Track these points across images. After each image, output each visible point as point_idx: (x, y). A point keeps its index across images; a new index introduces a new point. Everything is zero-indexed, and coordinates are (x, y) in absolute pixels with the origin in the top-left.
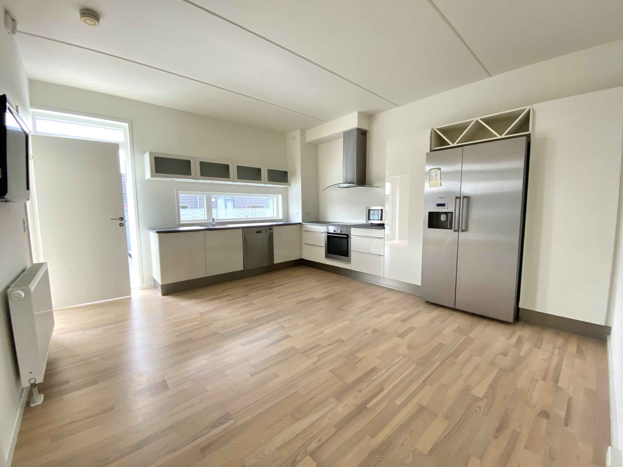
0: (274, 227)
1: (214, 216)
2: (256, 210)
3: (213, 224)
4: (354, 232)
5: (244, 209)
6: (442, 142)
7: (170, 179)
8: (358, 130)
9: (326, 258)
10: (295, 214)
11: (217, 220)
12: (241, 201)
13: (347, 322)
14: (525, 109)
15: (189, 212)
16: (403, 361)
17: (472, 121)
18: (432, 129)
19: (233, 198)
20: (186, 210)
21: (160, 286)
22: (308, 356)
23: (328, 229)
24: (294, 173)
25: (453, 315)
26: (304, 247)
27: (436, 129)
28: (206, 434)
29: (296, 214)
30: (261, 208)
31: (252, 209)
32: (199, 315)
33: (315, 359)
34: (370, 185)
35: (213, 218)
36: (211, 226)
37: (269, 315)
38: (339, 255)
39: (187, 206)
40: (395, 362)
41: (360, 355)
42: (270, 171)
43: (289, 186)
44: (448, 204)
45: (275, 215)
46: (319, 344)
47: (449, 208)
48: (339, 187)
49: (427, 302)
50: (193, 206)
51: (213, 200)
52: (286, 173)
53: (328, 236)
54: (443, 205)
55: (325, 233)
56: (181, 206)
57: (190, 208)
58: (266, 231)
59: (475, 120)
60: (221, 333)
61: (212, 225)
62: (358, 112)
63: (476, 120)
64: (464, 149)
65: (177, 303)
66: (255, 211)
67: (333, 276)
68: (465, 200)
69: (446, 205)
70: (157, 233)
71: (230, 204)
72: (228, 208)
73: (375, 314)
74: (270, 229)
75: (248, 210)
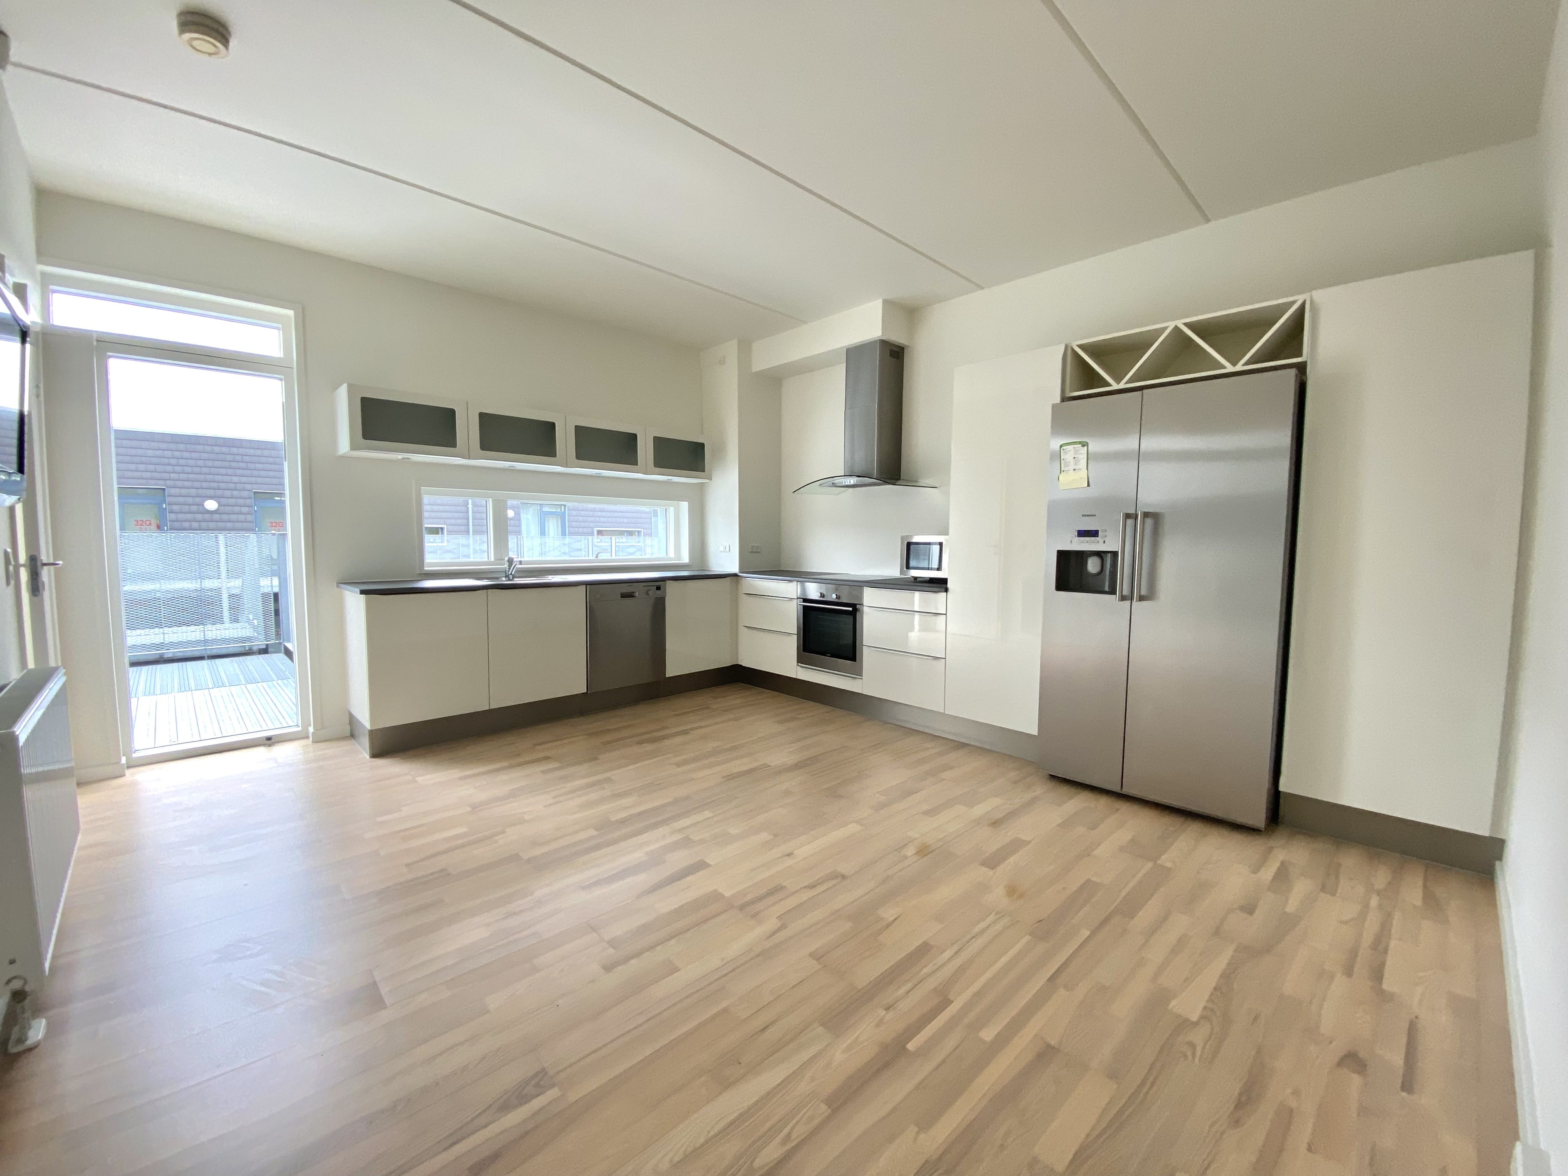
0: (668, 582)
1: (512, 555)
2: (621, 540)
3: (510, 573)
4: (870, 598)
5: (590, 538)
6: (1089, 378)
7: (400, 456)
8: (884, 343)
9: (799, 664)
10: (721, 551)
11: (521, 563)
12: (581, 519)
13: (854, 828)
14: (1293, 302)
15: (445, 544)
16: (998, 927)
17: (1166, 328)
18: (1066, 347)
19: (561, 510)
20: (437, 537)
21: (368, 733)
22: (754, 916)
23: (804, 590)
24: (720, 450)
25: (1117, 810)
26: (744, 634)
27: (1077, 345)
28: (486, 1126)
29: (724, 552)
30: (634, 536)
31: (611, 538)
32: (469, 809)
33: (772, 923)
34: (912, 481)
35: (509, 558)
36: (504, 579)
37: (654, 809)
38: (833, 656)
39: (442, 529)
40: (977, 930)
41: (888, 913)
42: (659, 442)
43: (708, 481)
44: (1106, 531)
45: (672, 554)
46: (784, 884)
47: (1108, 543)
48: (834, 485)
49: (1053, 777)
50: (456, 528)
51: (511, 513)
52: (702, 446)
53: (804, 606)
54: (1094, 534)
55: (798, 599)
56: (426, 528)
57: (449, 532)
58: (648, 594)
59: (1171, 325)
60: (525, 856)
61: (507, 576)
62: (883, 300)
63: (1173, 326)
64: (1144, 397)
65: (409, 777)
66: (617, 544)
67: (817, 710)
68: (1149, 522)
69: (1100, 533)
70: (362, 595)
71: (553, 526)
72: (549, 535)
73: (925, 807)
74: (658, 588)
75: (599, 540)
